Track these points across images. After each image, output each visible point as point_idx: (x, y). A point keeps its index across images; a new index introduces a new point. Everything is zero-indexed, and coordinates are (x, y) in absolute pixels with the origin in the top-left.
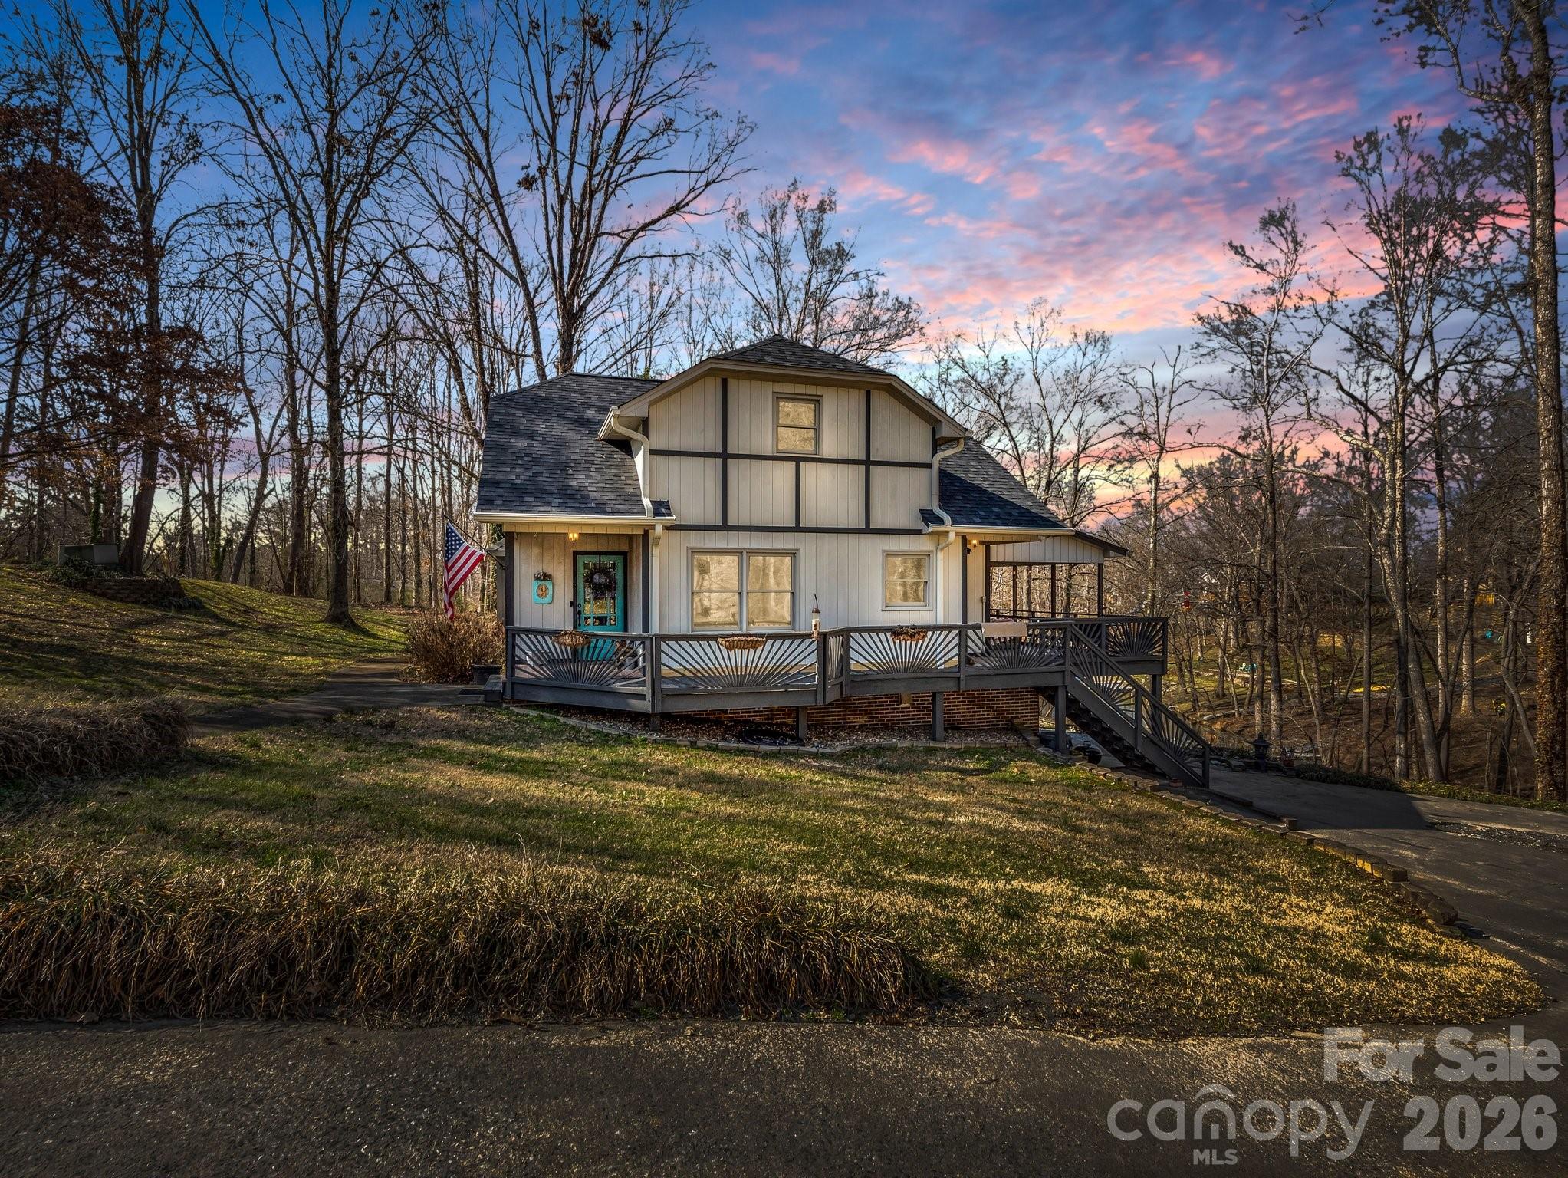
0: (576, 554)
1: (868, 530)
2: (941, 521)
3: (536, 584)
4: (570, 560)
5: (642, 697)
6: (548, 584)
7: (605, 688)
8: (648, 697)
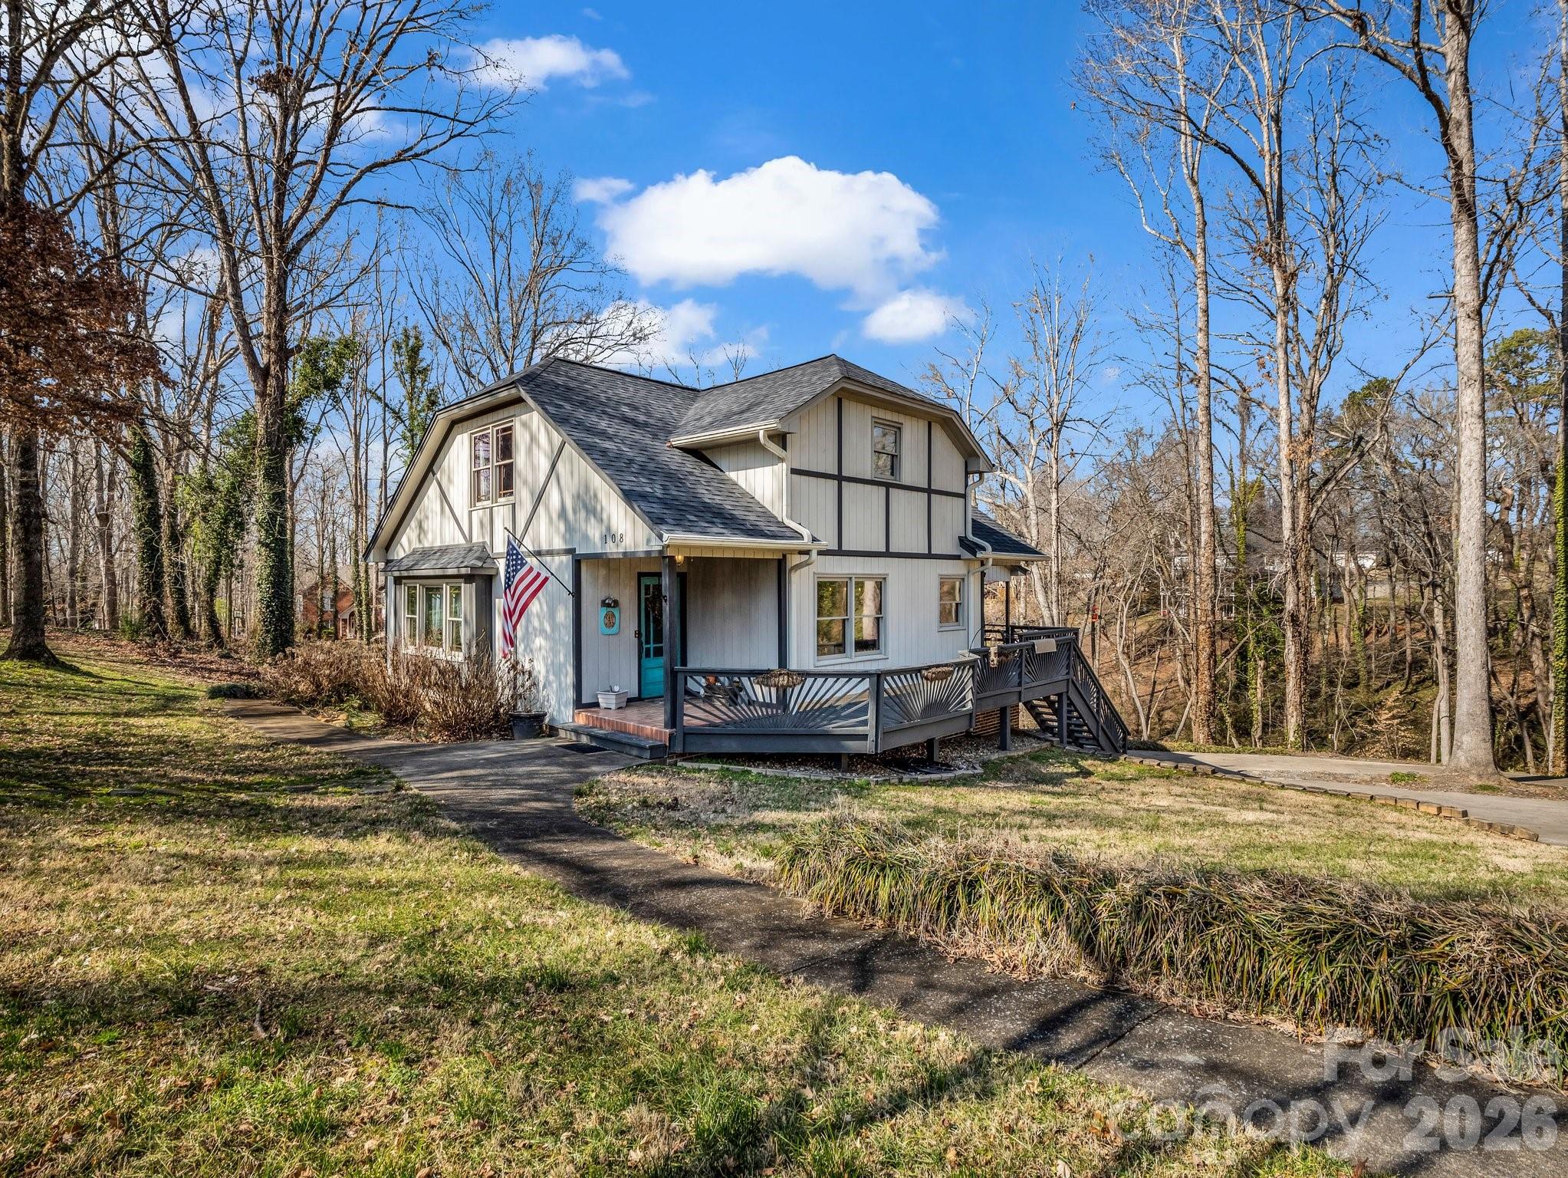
0: (641, 575)
1: (930, 556)
2: (984, 549)
3: (604, 611)
4: (634, 583)
5: (864, 737)
6: (616, 612)
7: (819, 730)
8: (872, 737)
